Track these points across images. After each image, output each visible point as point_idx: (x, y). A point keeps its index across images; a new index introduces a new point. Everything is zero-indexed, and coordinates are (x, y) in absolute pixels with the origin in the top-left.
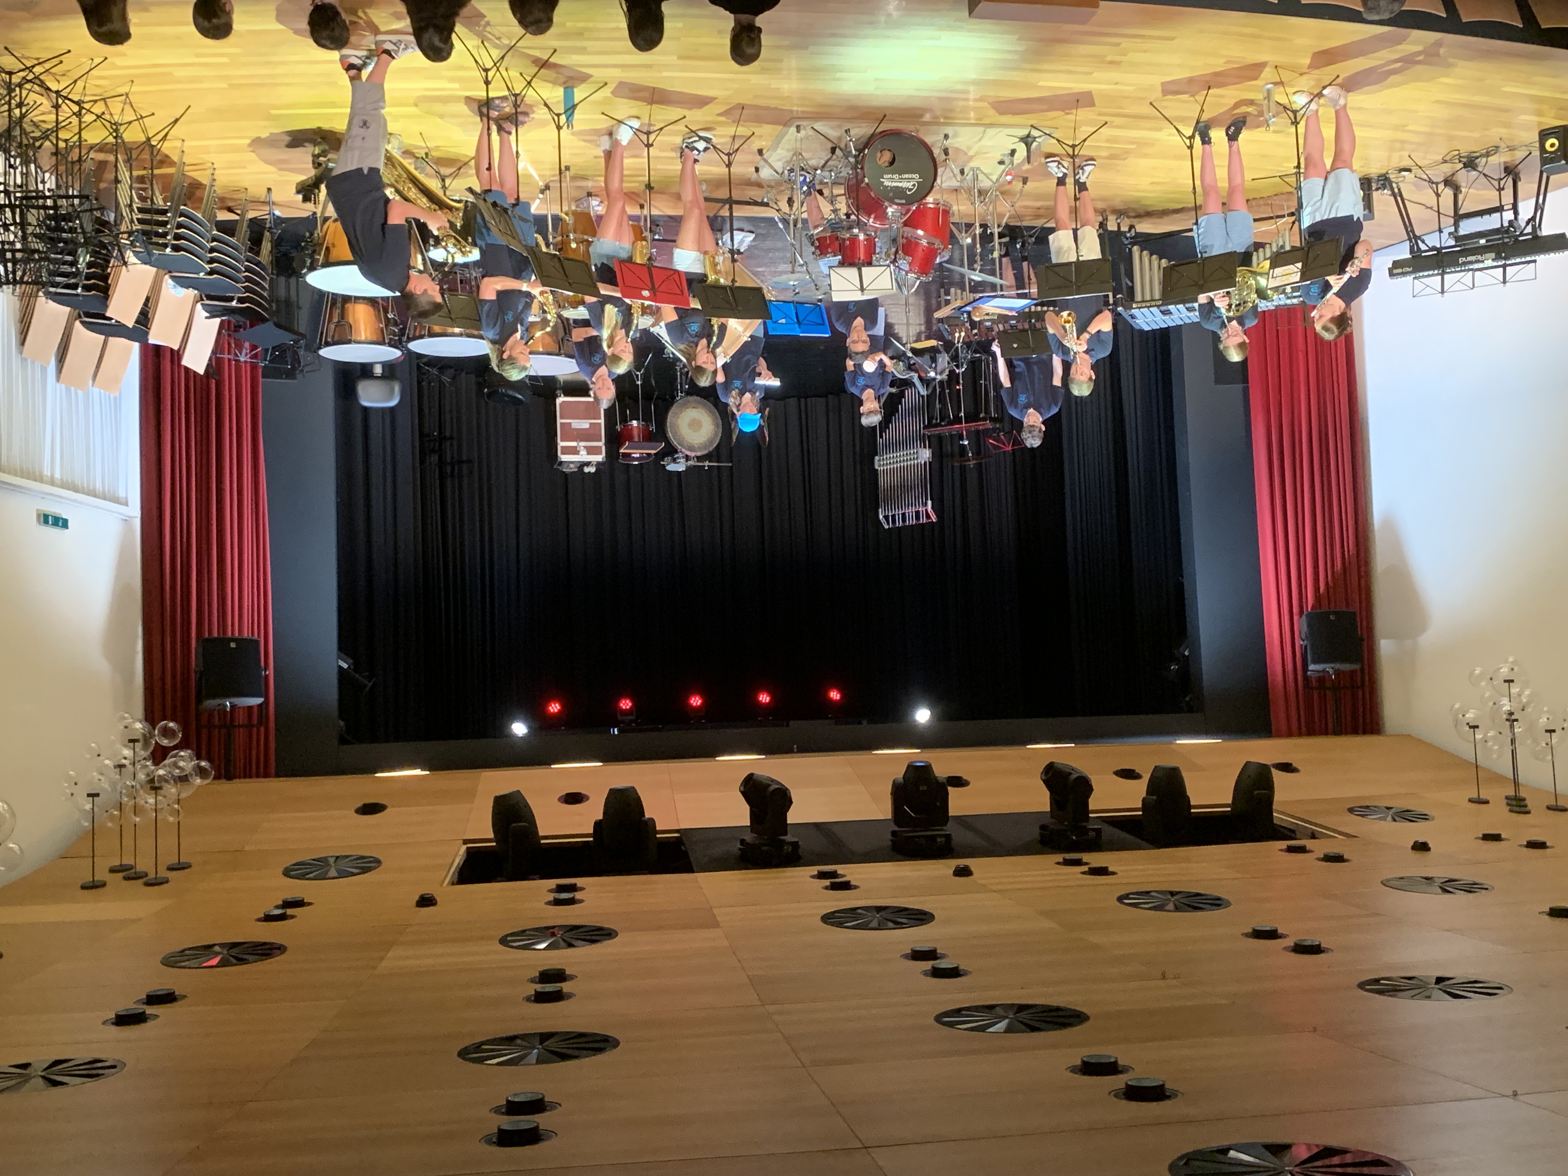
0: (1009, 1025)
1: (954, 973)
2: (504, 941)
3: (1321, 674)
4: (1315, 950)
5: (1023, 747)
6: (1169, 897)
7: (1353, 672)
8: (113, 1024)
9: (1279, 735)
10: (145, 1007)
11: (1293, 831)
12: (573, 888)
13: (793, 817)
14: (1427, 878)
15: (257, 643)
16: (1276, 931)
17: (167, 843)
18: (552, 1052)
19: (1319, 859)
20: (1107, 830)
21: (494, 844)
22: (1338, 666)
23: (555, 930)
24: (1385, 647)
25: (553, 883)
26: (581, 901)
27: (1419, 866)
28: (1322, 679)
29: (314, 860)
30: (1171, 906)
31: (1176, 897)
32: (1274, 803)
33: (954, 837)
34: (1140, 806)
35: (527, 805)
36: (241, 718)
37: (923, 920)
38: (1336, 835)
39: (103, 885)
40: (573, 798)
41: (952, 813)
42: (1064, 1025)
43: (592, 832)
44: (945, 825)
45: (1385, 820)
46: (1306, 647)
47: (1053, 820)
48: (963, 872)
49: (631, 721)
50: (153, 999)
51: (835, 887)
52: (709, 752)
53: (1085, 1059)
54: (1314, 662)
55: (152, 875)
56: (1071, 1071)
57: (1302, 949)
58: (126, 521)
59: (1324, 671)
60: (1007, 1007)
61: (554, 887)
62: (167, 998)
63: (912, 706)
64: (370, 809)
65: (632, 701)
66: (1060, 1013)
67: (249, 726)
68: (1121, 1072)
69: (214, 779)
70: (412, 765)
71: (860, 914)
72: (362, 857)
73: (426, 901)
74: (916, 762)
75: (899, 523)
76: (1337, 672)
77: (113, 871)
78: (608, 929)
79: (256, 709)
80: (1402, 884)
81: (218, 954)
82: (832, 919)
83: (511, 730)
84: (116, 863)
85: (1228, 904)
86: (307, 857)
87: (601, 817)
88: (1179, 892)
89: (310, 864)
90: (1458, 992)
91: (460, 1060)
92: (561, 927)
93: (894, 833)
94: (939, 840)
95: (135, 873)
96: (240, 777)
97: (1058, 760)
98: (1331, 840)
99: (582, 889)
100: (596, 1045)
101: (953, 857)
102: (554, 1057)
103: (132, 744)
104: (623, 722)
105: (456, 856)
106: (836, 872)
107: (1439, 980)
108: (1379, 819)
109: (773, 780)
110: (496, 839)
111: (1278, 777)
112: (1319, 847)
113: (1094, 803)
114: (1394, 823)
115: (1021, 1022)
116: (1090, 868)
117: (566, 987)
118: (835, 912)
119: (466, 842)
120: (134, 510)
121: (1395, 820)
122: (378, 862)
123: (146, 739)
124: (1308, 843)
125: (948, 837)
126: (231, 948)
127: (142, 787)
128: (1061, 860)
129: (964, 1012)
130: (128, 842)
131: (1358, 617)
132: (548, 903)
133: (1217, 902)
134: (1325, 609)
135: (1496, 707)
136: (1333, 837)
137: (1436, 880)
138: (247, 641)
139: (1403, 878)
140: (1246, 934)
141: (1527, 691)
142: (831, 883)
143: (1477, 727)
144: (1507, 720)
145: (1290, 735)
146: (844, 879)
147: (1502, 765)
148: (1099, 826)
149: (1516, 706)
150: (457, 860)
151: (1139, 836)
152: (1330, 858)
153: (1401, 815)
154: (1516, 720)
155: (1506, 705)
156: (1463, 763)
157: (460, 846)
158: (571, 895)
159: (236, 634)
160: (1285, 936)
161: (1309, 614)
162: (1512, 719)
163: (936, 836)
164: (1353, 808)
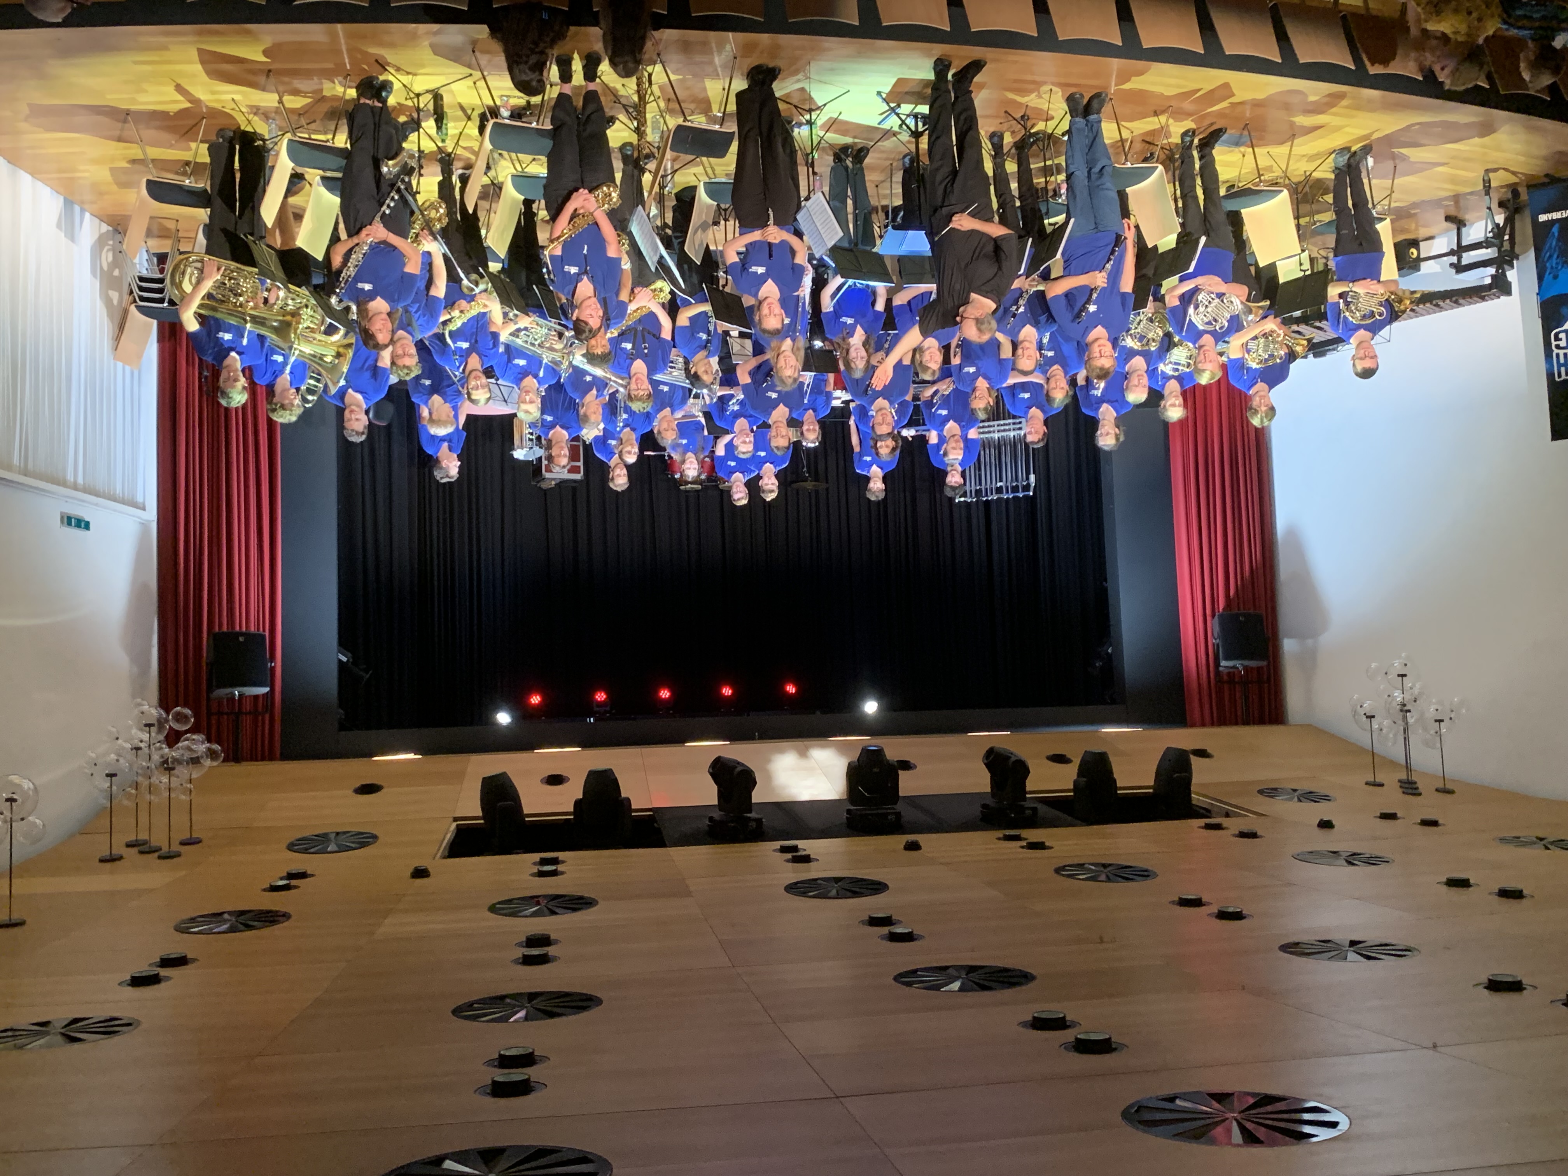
0: (962, 984)
1: (909, 937)
2: (493, 909)
3: (1231, 670)
4: (1238, 916)
5: (965, 734)
6: (1102, 869)
7: (1259, 669)
8: (129, 985)
9: (1193, 725)
10: (159, 969)
11: (1210, 811)
12: (555, 861)
13: (758, 796)
14: (1334, 852)
15: (262, 637)
16: (1200, 900)
17: (180, 820)
18: (539, 1010)
19: (1235, 835)
20: (1042, 809)
21: (482, 821)
22: (1246, 663)
23: (540, 899)
24: (1289, 646)
25: (537, 857)
26: (562, 873)
27: (1325, 841)
28: (1232, 674)
29: (315, 836)
30: (1103, 877)
31: (1108, 869)
32: (1193, 785)
33: (903, 815)
34: (1072, 787)
35: (512, 786)
36: (248, 706)
37: (876, 890)
38: (1249, 814)
39: (120, 858)
40: (555, 780)
41: (901, 794)
42: (1012, 985)
43: (572, 810)
44: (896, 804)
45: (1291, 801)
46: (1218, 645)
47: (994, 800)
48: (913, 846)
49: (606, 712)
50: (167, 962)
51: (795, 860)
52: (679, 739)
53: (1036, 1015)
54: (1227, 658)
55: (165, 849)
56: (1023, 1027)
57: (1223, 915)
58: (144, 525)
59: (1234, 667)
60: (959, 968)
61: (538, 860)
62: (180, 961)
63: (863, 698)
64: (368, 789)
65: (606, 693)
66: (1009, 974)
67: (255, 714)
68: (1068, 1027)
69: (224, 761)
70: (407, 750)
71: (820, 884)
72: (360, 833)
73: (420, 873)
74: (869, 748)
76: (1246, 668)
77: (129, 845)
78: (588, 898)
79: (261, 699)
80: (1311, 857)
81: (225, 921)
82: (795, 889)
83: (496, 719)
84: (133, 838)
85: (1155, 875)
86: (307, 834)
87: (581, 797)
88: (1110, 865)
89: (312, 840)
90: (1369, 954)
91: (455, 1018)
92: (545, 896)
93: (849, 811)
94: (890, 817)
95: (150, 847)
96: (247, 760)
97: (997, 745)
98: (1244, 818)
99: (563, 862)
100: (580, 1004)
101: (903, 833)
102: (540, 1014)
103: (147, 728)
104: (597, 712)
105: (446, 834)
106: (796, 846)
107: (1353, 943)
108: (1286, 800)
109: (739, 763)
110: (483, 818)
111: (1195, 761)
112: (1234, 825)
113: (1030, 785)
114: (1300, 803)
115: (973, 982)
116: (1028, 843)
117: (551, 950)
118: (796, 883)
119: (456, 819)
120: (151, 514)
121: (1301, 801)
122: (375, 837)
123: (161, 723)
124: (1224, 821)
125: (898, 815)
126: (239, 916)
127: (156, 768)
128: (1001, 836)
129: (919, 973)
130: (143, 819)
131: (1265, 619)
132: (533, 875)
133: (1146, 873)
134: (1236, 611)
135: (1390, 699)
136: (1246, 816)
137: (1342, 853)
138: (254, 635)
139: (1311, 852)
140: (1173, 902)
141: (1418, 686)
142: (793, 857)
143: (1373, 717)
144: (1401, 711)
145: (1203, 725)
146: (804, 853)
147: (1397, 752)
148: (1035, 805)
149: (1407, 696)
150: (449, 836)
151: (1070, 814)
152: (1243, 835)
153: (1306, 796)
154: (1409, 711)
155: (1398, 696)
156: (1361, 750)
157: (451, 824)
158: (554, 868)
159: (244, 629)
160: (1209, 904)
161: (1221, 616)
162: (1404, 709)
163: (887, 814)
164: (1262, 790)
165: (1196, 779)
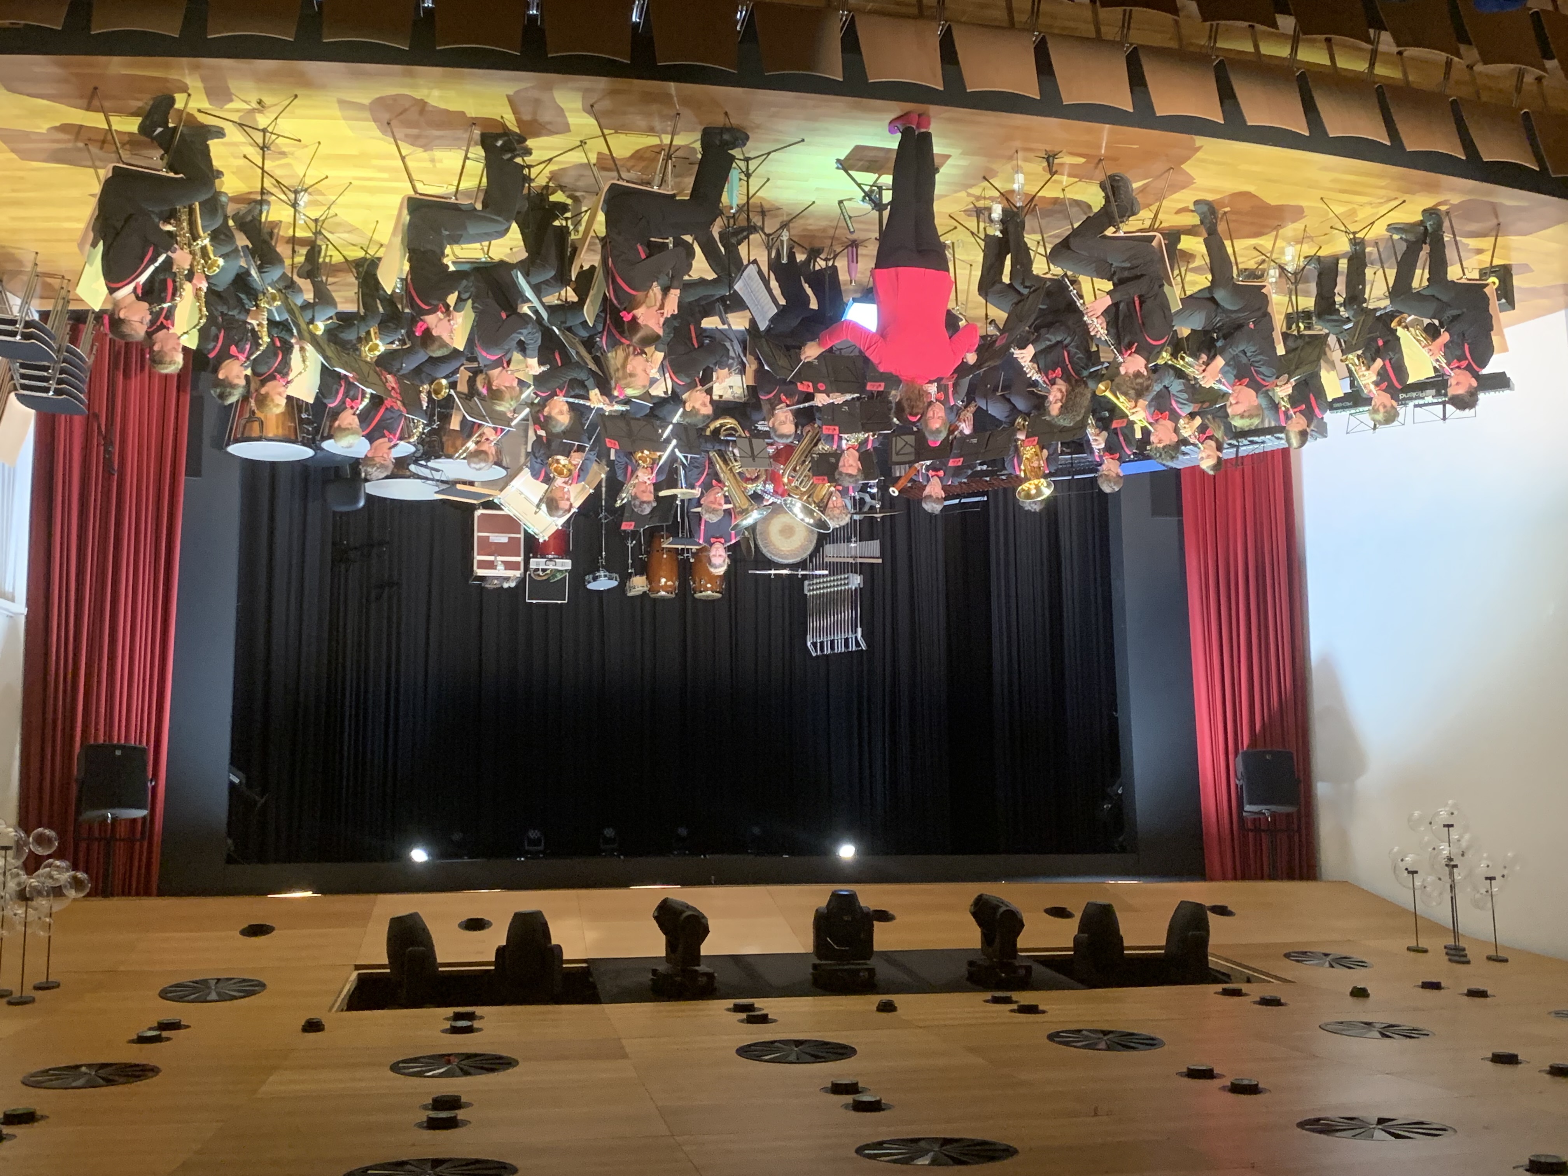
0: (934, 1158)
1: (876, 1107)
2: (395, 1068)
3: (1256, 816)
4: (1253, 1090)
6: (1101, 1036)
7: (1288, 815)
9: (1213, 878)
11: (1228, 976)
12: (471, 1016)
13: (707, 948)
14: (1366, 1023)
15: (144, 751)
16: (1211, 1070)
19: (1254, 1002)
20: (1037, 968)
21: (388, 971)
22: (1274, 808)
23: (451, 1058)
24: (1322, 789)
25: (450, 1011)
26: (480, 1030)
27: (1358, 1011)
28: (1258, 820)
29: (193, 982)
30: (1102, 1045)
31: (1108, 1037)
32: (1209, 946)
33: (878, 970)
34: (1071, 945)
35: (425, 930)
36: (123, 832)
37: (842, 1054)
38: (1272, 980)
40: (475, 924)
41: (876, 948)
42: (993, 1161)
43: (493, 959)
44: (869, 959)
45: (1323, 966)
46: (1242, 786)
47: (983, 957)
48: (887, 1007)
49: (541, 852)
50: (11, 1119)
51: (752, 1020)
52: (622, 881)
54: (1250, 803)
55: (17, 993)
57: (1239, 1089)
58: (12, 616)
59: (1260, 813)
60: (930, 1141)
61: (451, 1014)
62: (28, 1118)
63: (836, 841)
64: (256, 930)
65: (541, 830)
66: (989, 1149)
67: (130, 841)
69: (90, 894)
70: (303, 887)
71: (777, 1047)
72: (244, 980)
73: (313, 1026)
74: (839, 895)
75: (827, 651)
76: (1274, 815)
78: (507, 1058)
79: (139, 823)
80: (1342, 1028)
81: (83, 1075)
82: (748, 1052)
83: (410, 856)
85: (1162, 1044)
86: (185, 979)
87: (504, 944)
88: (1111, 1032)
89: (188, 986)
90: (1401, 1133)
92: (457, 1055)
93: (815, 967)
94: (863, 974)
96: (118, 895)
97: (988, 896)
98: (1267, 984)
99: (481, 1018)
100: (492, 1172)
101: (878, 993)
104: (528, 851)
105: (345, 984)
106: (753, 1005)
107: (1381, 1120)
108: (1317, 965)
109: (688, 907)
110: (390, 966)
111: (1213, 919)
112: (1255, 991)
113: (1022, 942)
114: (1331, 969)
115: (947, 1156)
116: (1019, 1007)
117: (461, 1114)
118: (750, 1046)
119: (357, 967)
120: (21, 608)
121: (1333, 967)
122: (263, 986)
123: (19, 846)
124: (1245, 987)
125: (871, 971)
126: (99, 1070)
127: (11, 897)
128: (990, 998)
129: (885, 1145)
131: (1295, 757)
132: (445, 1031)
133: (1151, 1042)
134: (1261, 748)
135: (1435, 852)
136: (1270, 982)
137: (1376, 1025)
138: (135, 748)
139: (1342, 1023)
140: (1180, 1074)
141: (1467, 837)
142: (748, 1016)
143: (1416, 872)
144: (1447, 865)
145: (1224, 878)
146: (760, 1013)
147: (1441, 913)
148: (1029, 965)
149: (1455, 851)
150: (348, 987)
151: (1068, 975)
152: (1266, 1002)
153: (1338, 961)
154: (1456, 866)
155: (1445, 850)
156: (1403, 911)
157: (350, 974)
158: (469, 1023)
159: (123, 742)
160: (1220, 1076)
161: (1244, 753)
162: (1451, 865)
163: (859, 971)
164: (1289, 953)
165: (1214, 940)
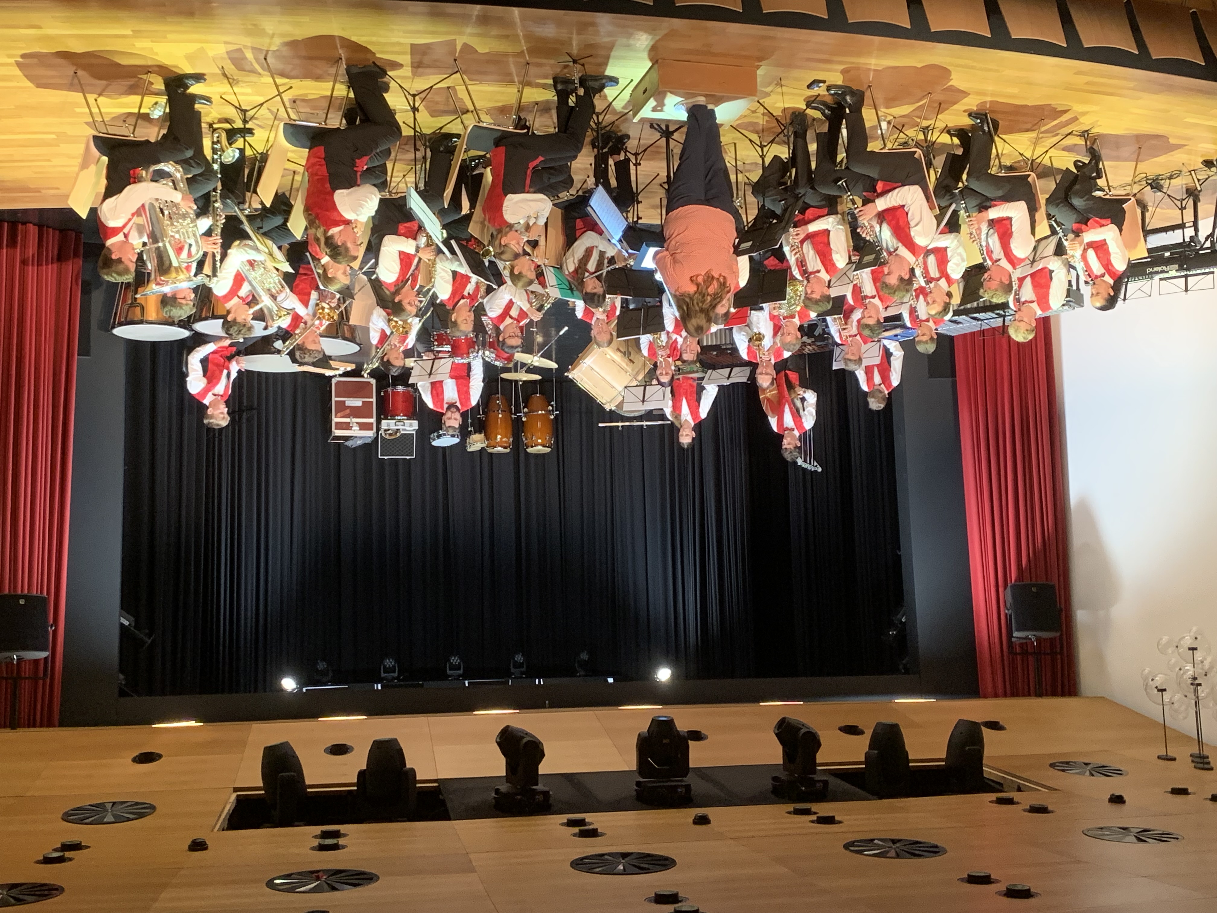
2: (271, 884)
3: (1024, 641)
4: (1025, 894)
5: (756, 704)
6: (892, 845)
7: (1052, 640)
9: (985, 697)
11: (1001, 784)
12: (336, 834)
13: (544, 768)
14: (1123, 829)
15: (45, 600)
16: (989, 876)
19: (1025, 810)
20: (834, 782)
21: (263, 792)
22: (1039, 634)
23: (320, 874)
24: (1081, 615)
25: (317, 829)
26: (344, 847)
27: (1116, 817)
28: (1025, 644)
29: (92, 806)
30: (892, 853)
31: (897, 845)
32: (984, 758)
33: (693, 788)
34: (863, 760)
35: (295, 757)
36: (27, 671)
37: (665, 865)
38: (1040, 788)
40: (339, 750)
41: (691, 765)
43: (355, 781)
44: (686, 776)
45: (1084, 775)
46: (1010, 615)
47: (785, 772)
48: (702, 820)
49: (395, 678)
51: (583, 834)
52: (468, 707)
54: (1018, 630)
57: (1013, 893)
59: (1027, 638)
61: (319, 833)
63: (653, 667)
64: (147, 758)
67: (34, 679)
70: (187, 717)
71: (607, 860)
72: (137, 804)
73: (198, 846)
74: (659, 717)
76: (1038, 639)
78: (370, 873)
79: (41, 664)
80: (1103, 833)
82: (580, 864)
83: (280, 685)
85: (944, 851)
86: (86, 803)
87: (365, 768)
88: (901, 841)
89: (88, 809)
92: (325, 871)
93: (638, 784)
94: (679, 790)
96: (24, 726)
97: (789, 715)
98: (1037, 792)
99: (345, 835)
101: (692, 806)
104: (384, 679)
105: (226, 803)
106: (584, 820)
108: (1079, 773)
109: (527, 733)
110: (265, 788)
111: (987, 733)
112: (1025, 799)
113: (820, 758)
114: (1092, 777)
116: (818, 817)
118: (582, 858)
119: (236, 790)
121: (1093, 775)
122: (153, 808)
124: (1015, 796)
125: (688, 787)
126: (10, 889)
128: (792, 810)
131: (1057, 587)
132: (314, 848)
133: (934, 849)
134: (1027, 582)
135: (1182, 672)
136: (1038, 790)
137: (1132, 830)
138: (37, 597)
139: (1102, 828)
140: (962, 879)
141: (1209, 658)
142: (580, 830)
143: (1165, 690)
144: (1192, 684)
145: (996, 696)
146: (591, 827)
147: (1187, 726)
148: (825, 778)
149: (1198, 670)
150: (228, 807)
151: (862, 787)
152: (1033, 809)
153: (1097, 770)
154: (1200, 685)
155: (1189, 670)
156: (1154, 723)
157: (231, 794)
158: (335, 841)
159: (26, 591)
160: (998, 881)
161: (1013, 586)
162: (1196, 684)
163: (677, 787)
164: (1055, 763)
165: (988, 752)
